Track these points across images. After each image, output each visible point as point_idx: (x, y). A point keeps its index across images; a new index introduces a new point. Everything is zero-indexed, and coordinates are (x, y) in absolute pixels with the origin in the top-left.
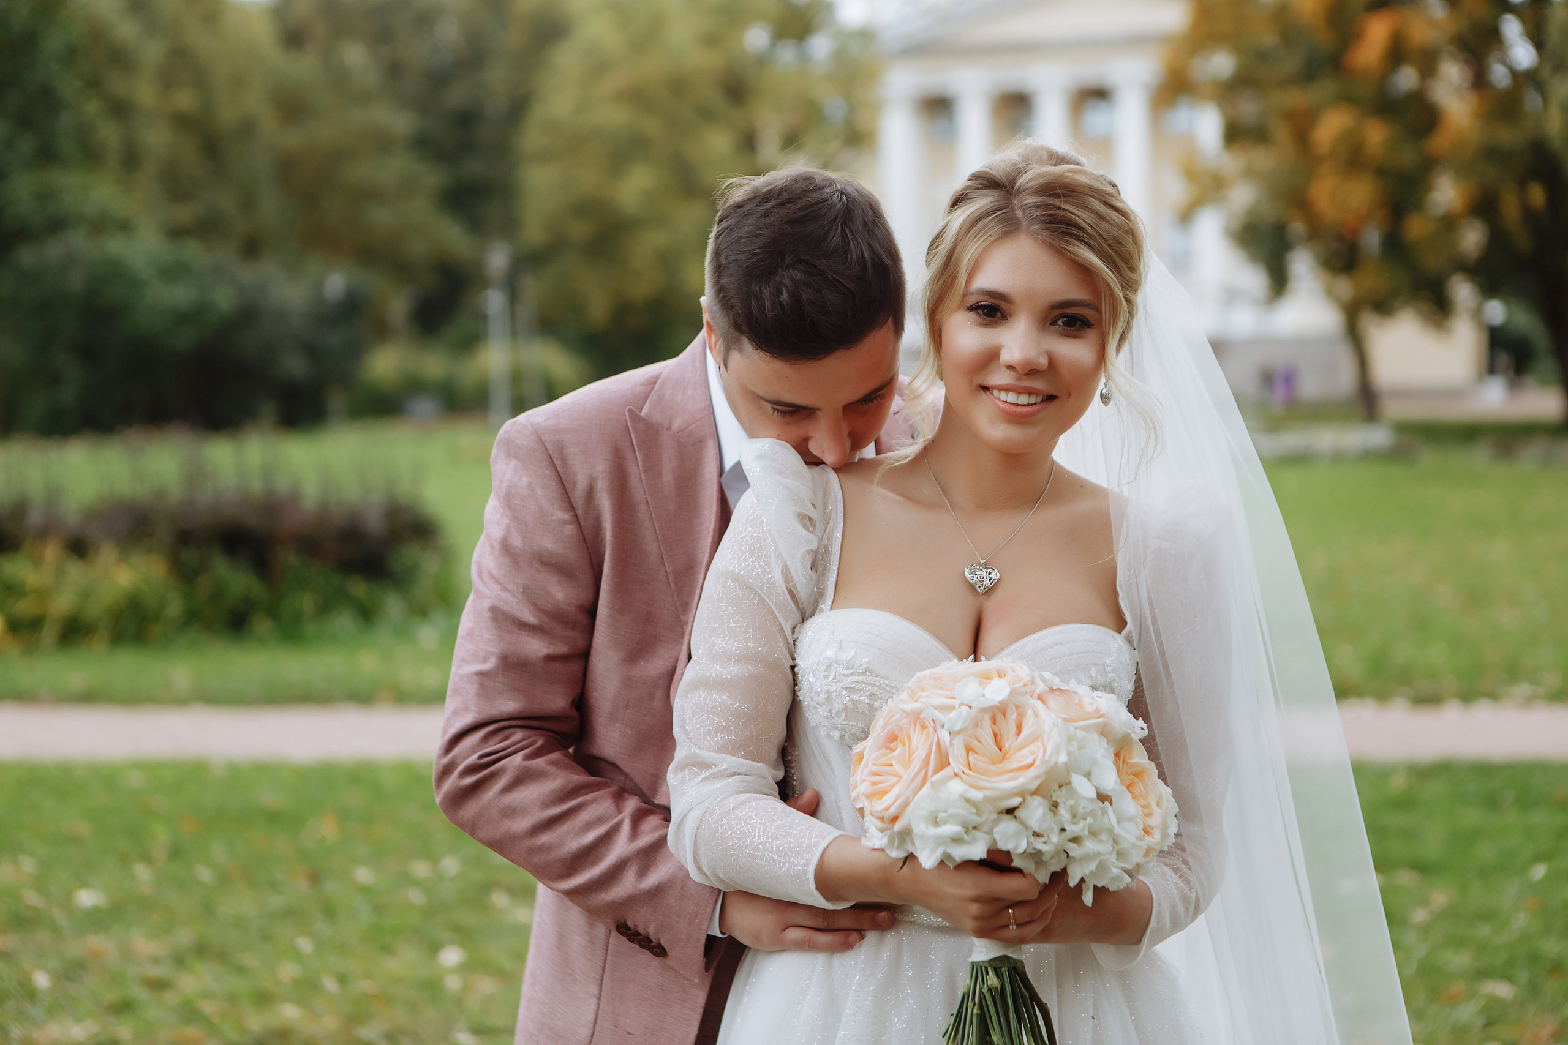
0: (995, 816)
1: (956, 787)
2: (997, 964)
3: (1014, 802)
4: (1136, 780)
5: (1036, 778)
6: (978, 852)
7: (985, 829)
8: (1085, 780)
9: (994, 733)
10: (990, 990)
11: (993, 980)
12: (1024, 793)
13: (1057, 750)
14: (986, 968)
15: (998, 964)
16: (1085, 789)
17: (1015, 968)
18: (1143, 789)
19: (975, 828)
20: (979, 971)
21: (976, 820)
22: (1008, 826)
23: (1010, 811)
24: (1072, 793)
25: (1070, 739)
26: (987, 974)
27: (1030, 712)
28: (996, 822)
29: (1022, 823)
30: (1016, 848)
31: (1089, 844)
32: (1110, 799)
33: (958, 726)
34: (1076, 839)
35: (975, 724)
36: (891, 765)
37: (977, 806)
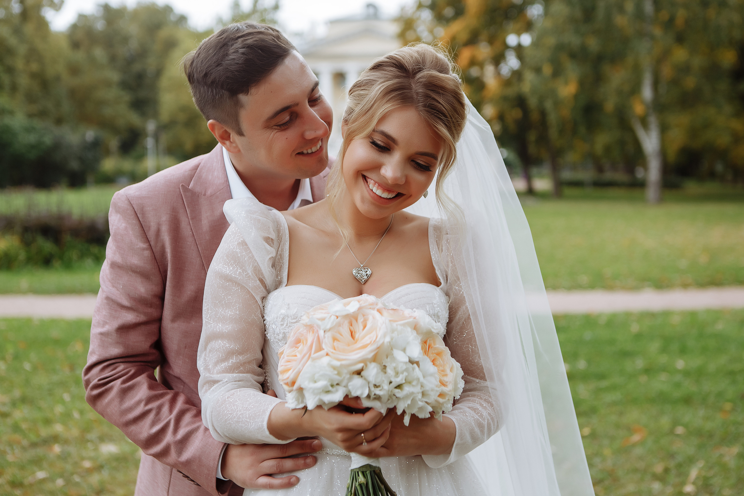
0: (348, 376)
1: (325, 360)
2: (363, 470)
3: (359, 366)
4: (438, 357)
5: (371, 351)
6: (337, 397)
7: (344, 384)
8: (402, 353)
9: (351, 331)
10: (360, 485)
11: (361, 479)
12: (364, 361)
13: (385, 336)
14: (358, 472)
15: (364, 470)
16: (401, 357)
17: (374, 471)
18: (441, 362)
19: (338, 384)
20: (355, 474)
21: (337, 378)
22: (357, 381)
23: (359, 373)
24: (394, 359)
25: (393, 331)
26: (359, 475)
27: (371, 318)
28: (350, 379)
29: (365, 379)
30: (362, 394)
31: (407, 389)
32: (417, 363)
33: (328, 327)
34: (399, 387)
35: (339, 325)
36: (296, 356)
37: (338, 370)
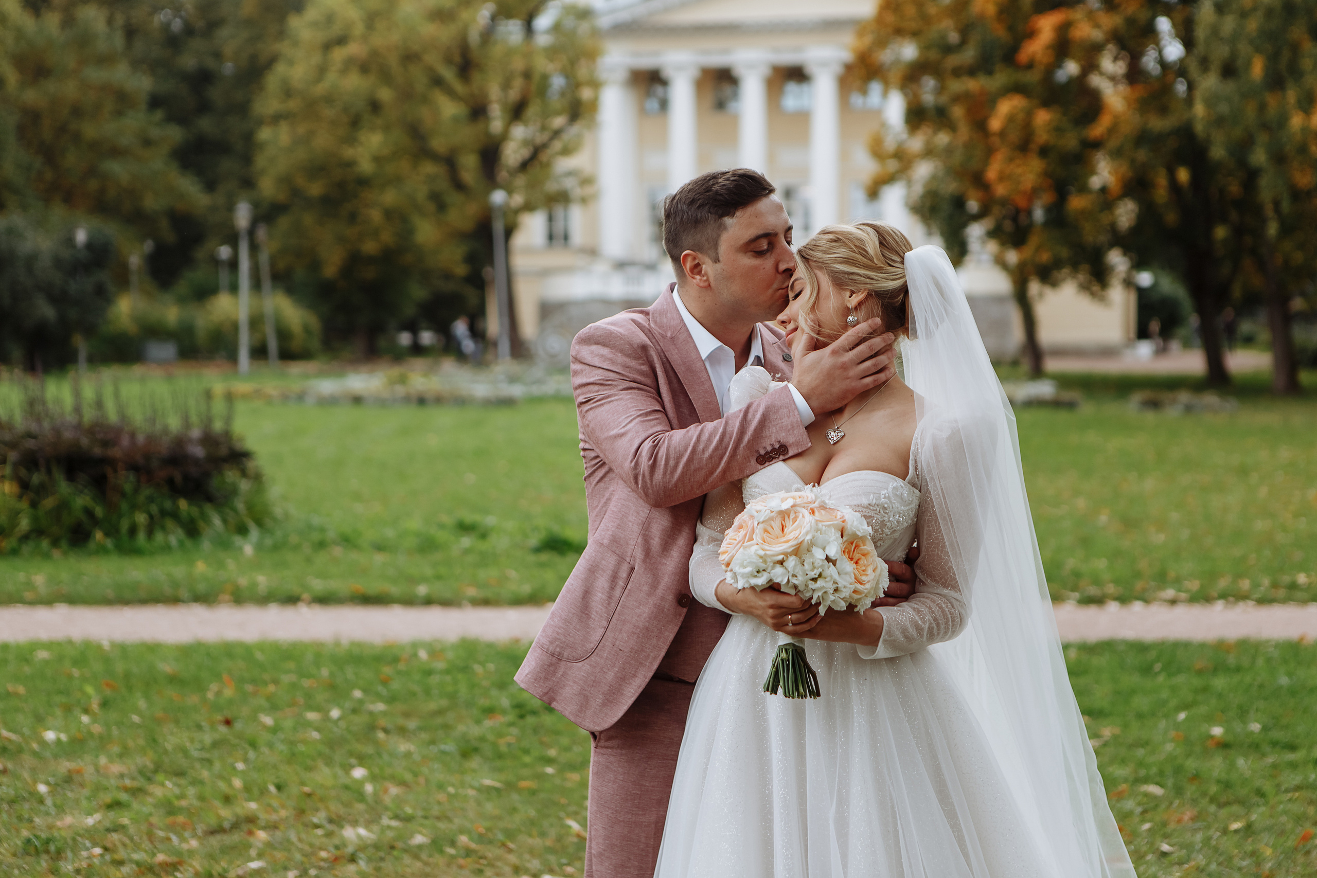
0: (772, 564)
1: (755, 548)
2: (785, 648)
3: (780, 557)
4: (863, 557)
5: (792, 546)
6: (761, 581)
7: (768, 571)
8: (821, 551)
9: (782, 525)
10: (782, 660)
11: (784, 655)
12: (787, 555)
13: (807, 533)
14: (782, 649)
15: (788, 647)
16: (819, 555)
17: (796, 650)
18: (865, 562)
19: (764, 570)
21: (763, 566)
22: (779, 570)
23: (781, 563)
24: (812, 556)
25: (817, 530)
26: (782, 652)
27: (801, 516)
28: (773, 568)
29: (786, 569)
30: (782, 581)
31: (820, 583)
32: (834, 563)
33: (761, 520)
34: (814, 580)
35: (772, 519)
36: (736, 540)
37: (763, 558)
